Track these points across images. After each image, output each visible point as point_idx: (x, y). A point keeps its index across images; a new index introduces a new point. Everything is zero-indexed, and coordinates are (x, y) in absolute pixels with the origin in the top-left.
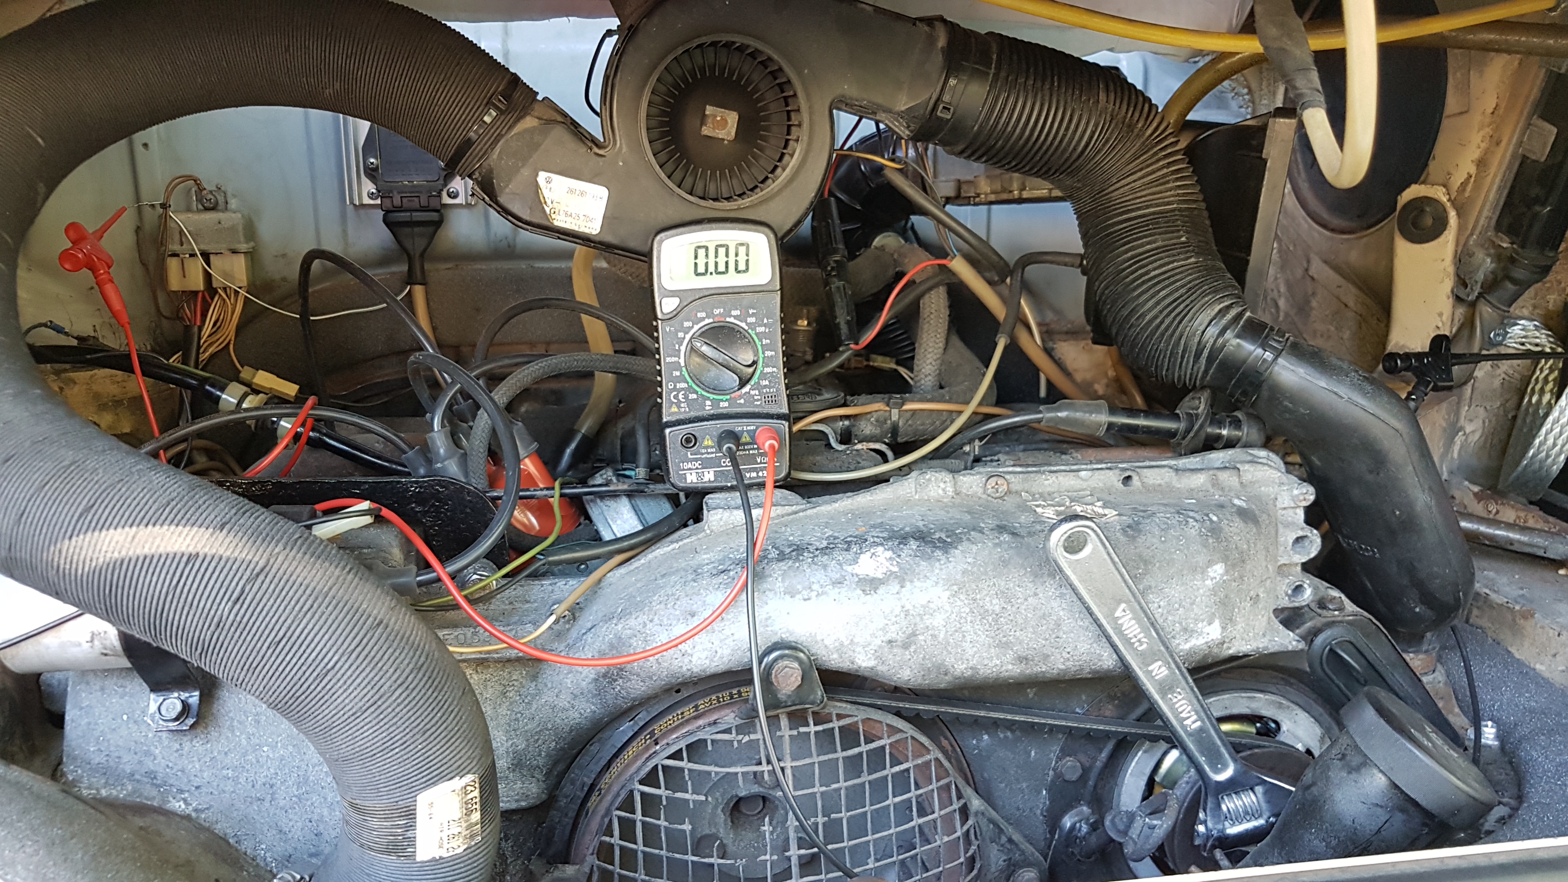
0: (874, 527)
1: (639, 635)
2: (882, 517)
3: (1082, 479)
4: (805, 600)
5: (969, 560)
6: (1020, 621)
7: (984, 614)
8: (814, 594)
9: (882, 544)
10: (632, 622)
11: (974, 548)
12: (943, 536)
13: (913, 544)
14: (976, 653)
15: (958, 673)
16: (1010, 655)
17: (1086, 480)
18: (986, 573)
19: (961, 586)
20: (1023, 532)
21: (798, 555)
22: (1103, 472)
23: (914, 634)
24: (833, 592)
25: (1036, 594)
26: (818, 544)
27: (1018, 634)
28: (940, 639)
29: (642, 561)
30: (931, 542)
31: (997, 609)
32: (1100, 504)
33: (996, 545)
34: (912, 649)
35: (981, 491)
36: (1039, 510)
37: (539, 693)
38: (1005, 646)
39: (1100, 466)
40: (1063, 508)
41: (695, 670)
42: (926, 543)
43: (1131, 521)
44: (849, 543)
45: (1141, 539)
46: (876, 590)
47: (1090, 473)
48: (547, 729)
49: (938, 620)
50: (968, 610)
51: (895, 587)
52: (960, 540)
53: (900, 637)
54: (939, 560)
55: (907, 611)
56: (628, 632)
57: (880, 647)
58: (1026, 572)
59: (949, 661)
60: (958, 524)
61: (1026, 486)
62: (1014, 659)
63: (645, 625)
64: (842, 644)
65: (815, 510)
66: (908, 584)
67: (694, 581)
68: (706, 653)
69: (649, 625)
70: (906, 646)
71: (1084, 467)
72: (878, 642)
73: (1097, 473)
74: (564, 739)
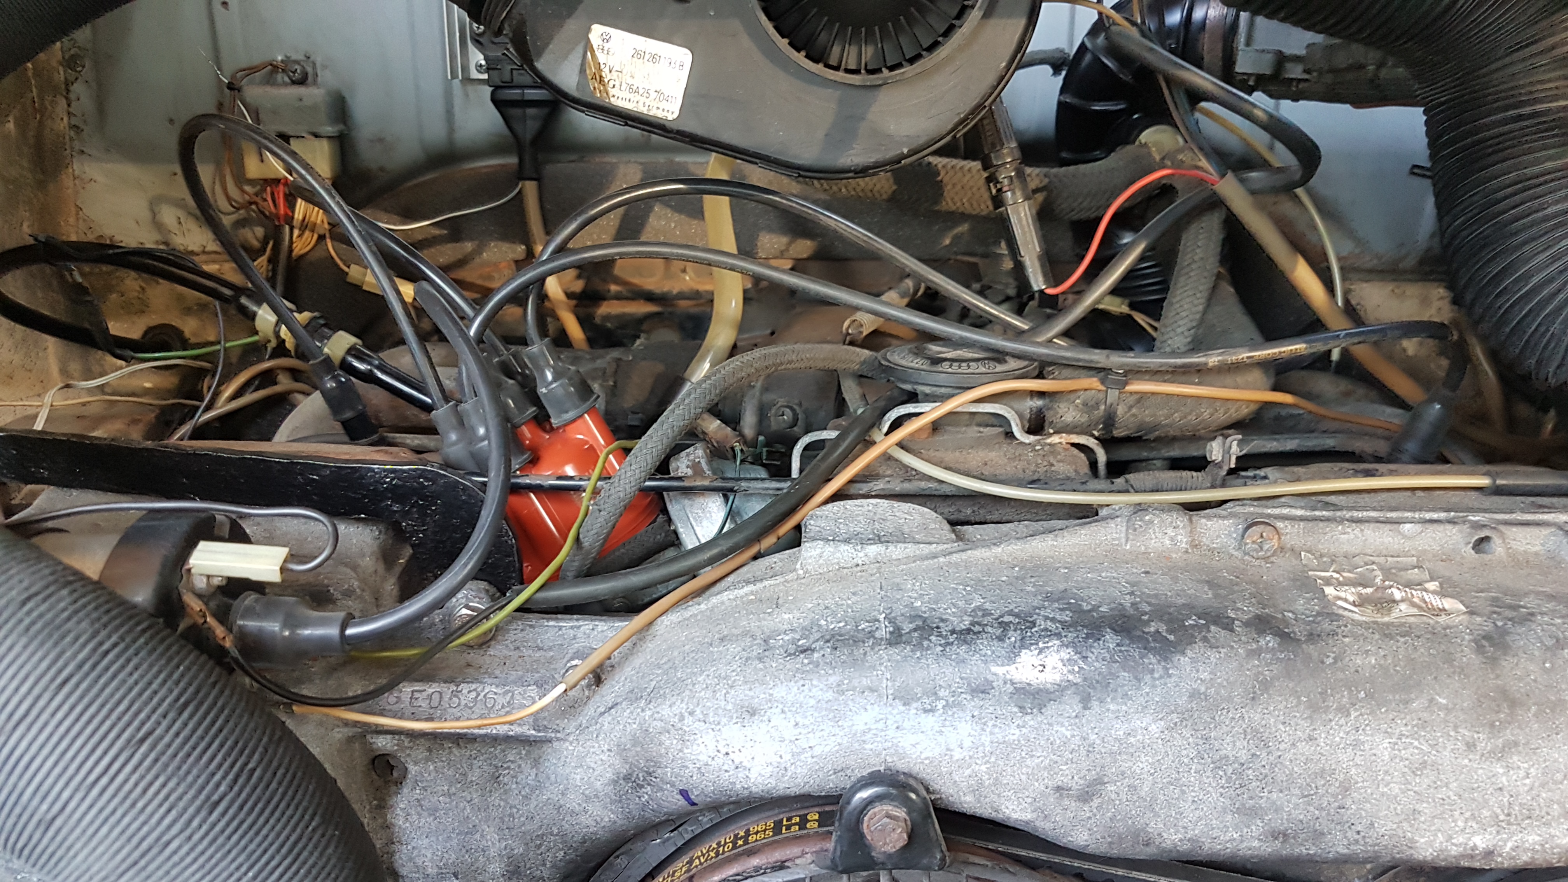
0: (1048, 597)
1: (672, 731)
2: (1066, 578)
3: (1404, 537)
4: (926, 711)
5: (1205, 676)
6: (1281, 777)
7: (1220, 763)
8: (940, 705)
9: (1058, 636)
10: (666, 711)
11: (1213, 656)
12: (1163, 628)
13: (1111, 639)
14: (1200, 818)
15: (1168, 844)
16: (1257, 828)
17: (1409, 538)
18: (1230, 699)
19: (1186, 716)
20: (1299, 631)
21: (922, 638)
22: (1441, 527)
23: (1099, 782)
24: (972, 705)
25: (1311, 738)
26: (955, 620)
27: (1274, 796)
28: (1143, 794)
29: (703, 607)
30: (1140, 639)
31: (1244, 756)
32: (1432, 586)
33: (1251, 654)
34: (1096, 802)
35: (1233, 544)
36: (1329, 591)
37: (539, 786)
38: (1250, 813)
39: (1435, 516)
40: (1369, 590)
41: (754, 789)
42: (1133, 639)
43: (1489, 627)
44: (1005, 626)
45: (1507, 663)
46: (1041, 707)
47: (1418, 527)
48: (552, 834)
49: (1143, 764)
50: (1193, 753)
51: (1071, 705)
52: (1192, 641)
53: (1076, 783)
54: (1152, 671)
55: (1092, 745)
56: (659, 724)
57: (1042, 794)
58: (1299, 703)
59: (1155, 826)
60: (1190, 608)
61: (1310, 541)
62: (1263, 833)
63: (682, 718)
64: (981, 783)
65: (964, 556)
66: (1095, 704)
67: (760, 659)
68: (770, 768)
69: (688, 720)
70: (1085, 796)
71: (1409, 515)
72: (1039, 786)
73: (1431, 528)
74: (576, 850)
